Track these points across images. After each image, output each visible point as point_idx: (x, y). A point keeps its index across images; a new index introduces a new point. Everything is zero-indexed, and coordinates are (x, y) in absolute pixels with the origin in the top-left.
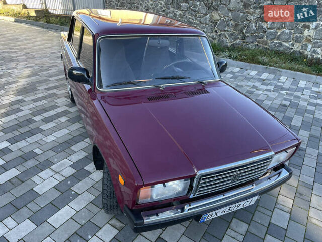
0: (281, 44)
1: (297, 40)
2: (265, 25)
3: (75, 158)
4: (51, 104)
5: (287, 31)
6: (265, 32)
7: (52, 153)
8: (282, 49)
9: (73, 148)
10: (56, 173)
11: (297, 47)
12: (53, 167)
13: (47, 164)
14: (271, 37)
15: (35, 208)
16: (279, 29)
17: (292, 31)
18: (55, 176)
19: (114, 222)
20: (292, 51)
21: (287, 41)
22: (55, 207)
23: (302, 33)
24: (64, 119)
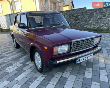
0: (83, 27)
1: (88, 24)
2: (77, 22)
3: (21, 62)
4: (8, 50)
5: (84, 22)
6: (77, 24)
7: (11, 62)
8: (84, 28)
9: (20, 59)
10: (15, 66)
11: (88, 27)
12: (13, 65)
13: (11, 64)
14: (80, 25)
15: (8, 77)
16: (81, 22)
17: (86, 22)
18: (15, 67)
19: (42, 75)
20: (87, 28)
21: (85, 25)
22: (17, 75)
23: (89, 22)
24: (14, 53)
